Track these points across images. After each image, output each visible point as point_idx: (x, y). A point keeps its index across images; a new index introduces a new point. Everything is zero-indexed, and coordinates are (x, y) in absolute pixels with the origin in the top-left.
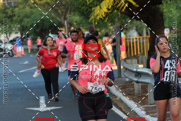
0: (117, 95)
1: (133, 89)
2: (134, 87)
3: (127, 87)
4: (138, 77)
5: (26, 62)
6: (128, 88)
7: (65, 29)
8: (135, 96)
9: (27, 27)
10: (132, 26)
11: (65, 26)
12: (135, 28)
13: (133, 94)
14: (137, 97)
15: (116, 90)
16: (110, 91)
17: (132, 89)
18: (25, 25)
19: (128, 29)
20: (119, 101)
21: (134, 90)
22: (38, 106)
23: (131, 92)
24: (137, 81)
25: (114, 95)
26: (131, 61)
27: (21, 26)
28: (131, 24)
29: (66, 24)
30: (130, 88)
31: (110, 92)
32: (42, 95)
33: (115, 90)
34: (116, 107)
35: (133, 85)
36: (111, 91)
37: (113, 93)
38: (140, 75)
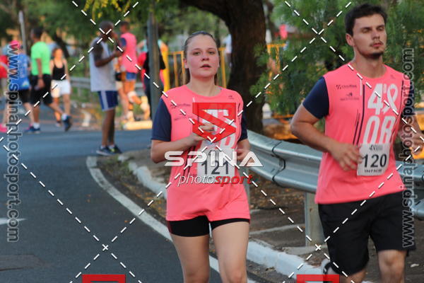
0: (154, 190)
7: (21, 31)
11: (19, 25)
15: (153, 176)
16: (137, 179)
20: (160, 203)
25: (148, 190)
29: (21, 20)
31: (138, 183)
33: (150, 178)
34: (155, 218)
36: (139, 179)
37: (144, 185)
38: (283, 163)
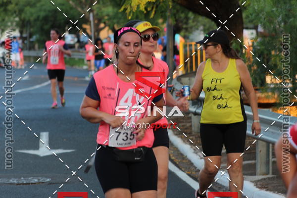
1: (190, 124)
2: (191, 122)
3: (182, 120)
4: (196, 106)
5: (26, 78)
6: (183, 122)
7: (91, 26)
8: (193, 136)
9: (29, 22)
10: (197, 25)
11: (90, 22)
12: (202, 28)
13: (189, 132)
14: (196, 138)
17: (188, 125)
18: (27, 19)
19: (189, 29)
21: (191, 126)
22: (37, 147)
23: (186, 129)
24: (195, 111)
26: (189, 79)
27: (20, 19)
28: (193, 22)
29: (91, 18)
30: (186, 122)
32: (44, 131)
35: (190, 118)
38: (200, 103)
